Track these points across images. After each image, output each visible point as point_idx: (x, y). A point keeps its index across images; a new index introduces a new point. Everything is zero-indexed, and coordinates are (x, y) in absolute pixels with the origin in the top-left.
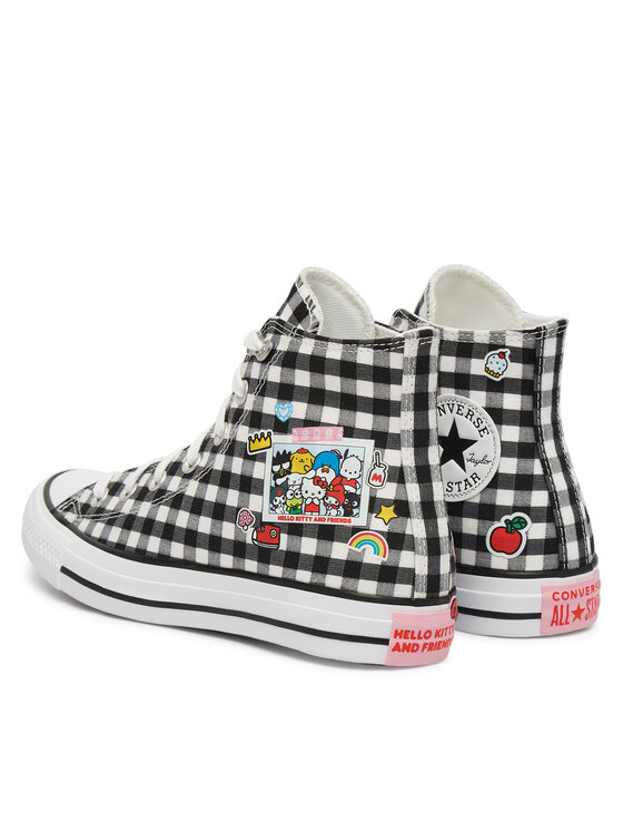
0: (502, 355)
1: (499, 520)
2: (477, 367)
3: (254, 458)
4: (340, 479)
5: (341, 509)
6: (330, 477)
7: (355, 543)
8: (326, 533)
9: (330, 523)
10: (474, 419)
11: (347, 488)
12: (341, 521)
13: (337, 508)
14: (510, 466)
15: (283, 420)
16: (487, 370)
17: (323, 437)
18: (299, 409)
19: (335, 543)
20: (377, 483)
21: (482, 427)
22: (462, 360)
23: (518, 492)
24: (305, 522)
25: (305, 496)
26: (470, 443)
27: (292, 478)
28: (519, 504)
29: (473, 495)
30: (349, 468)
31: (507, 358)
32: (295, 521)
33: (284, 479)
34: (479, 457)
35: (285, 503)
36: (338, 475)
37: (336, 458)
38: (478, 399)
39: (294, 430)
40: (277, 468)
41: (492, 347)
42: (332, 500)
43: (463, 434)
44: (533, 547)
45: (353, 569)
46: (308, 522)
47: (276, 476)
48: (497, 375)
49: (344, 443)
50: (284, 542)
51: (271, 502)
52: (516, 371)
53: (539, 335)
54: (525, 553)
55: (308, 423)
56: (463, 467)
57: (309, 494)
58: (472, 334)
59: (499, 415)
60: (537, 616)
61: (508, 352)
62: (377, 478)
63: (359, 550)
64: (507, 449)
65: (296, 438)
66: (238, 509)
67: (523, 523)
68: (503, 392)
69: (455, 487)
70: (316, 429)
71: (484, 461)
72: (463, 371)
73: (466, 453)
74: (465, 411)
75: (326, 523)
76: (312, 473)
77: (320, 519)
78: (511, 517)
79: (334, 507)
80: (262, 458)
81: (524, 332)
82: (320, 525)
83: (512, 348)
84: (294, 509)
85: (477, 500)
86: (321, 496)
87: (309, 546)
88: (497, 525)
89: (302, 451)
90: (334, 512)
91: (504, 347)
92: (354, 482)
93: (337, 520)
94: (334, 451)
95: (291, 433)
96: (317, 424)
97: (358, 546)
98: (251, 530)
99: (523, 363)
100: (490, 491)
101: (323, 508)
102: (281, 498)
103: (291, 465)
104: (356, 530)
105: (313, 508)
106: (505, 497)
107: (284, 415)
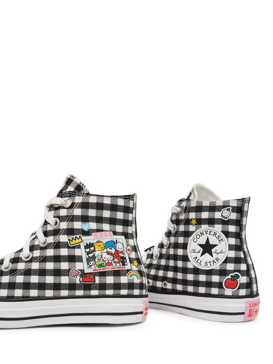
0: (228, 210)
1: (228, 276)
2: (218, 215)
3: (74, 248)
4: (117, 252)
5: (121, 263)
6: (113, 251)
7: (129, 276)
8: (117, 273)
9: (118, 269)
10: (217, 236)
11: (120, 255)
12: (122, 268)
13: (119, 263)
14: (232, 254)
15: (86, 230)
16: (222, 216)
17: (106, 235)
18: (93, 225)
19: (121, 277)
20: (129, 252)
21: (220, 239)
22: (211, 213)
23: (236, 264)
24: (107, 270)
25: (105, 260)
26: (215, 246)
27: (96, 253)
28: (236, 269)
29: (217, 266)
30: (119, 247)
31: (230, 211)
32: (102, 271)
33: (93, 254)
34: (218, 251)
35: (95, 264)
36: (116, 250)
37: (113, 244)
38: (218, 228)
39: (93, 234)
40: (88, 250)
41: (224, 207)
42: (116, 260)
43: (211, 243)
44: (242, 286)
45: (131, 286)
46: (108, 270)
47: (88, 253)
48: (226, 218)
49: (115, 238)
50: (98, 280)
51: (88, 264)
52: (234, 216)
53: (243, 201)
54: (239, 288)
55: (98, 230)
56: (212, 256)
57: (106, 259)
58: (215, 202)
59: (227, 234)
60: (243, 313)
61: (231, 208)
62: (129, 250)
63: (132, 278)
64: (231, 247)
65: (94, 237)
66: (69, 270)
67: (238, 277)
68: (228, 225)
69: (209, 264)
70: (102, 233)
71: (222, 253)
72: (212, 217)
73: (213, 250)
74: (213, 233)
75: (116, 269)
76: (105, 250)
77: (113, 268)
78: (233, 274)
79: (118, 263)
80: (79, 247)
81: (238, 200)
82: (114, 271)
83: (232, 207)
84: (100, 265)
85: (218, 268)
86: (111, 259)
87: (110, 280)
88: (227, 277)
89: (98, 242)
90: (118, 265)
91: (229, 206)
92: (122, 252)
93: (120, 268)
94: (112, 241)
95: (92, 235)
96: (102, 231)
97: (131, 276)
98: (78, 277)
99: (237, 213)
100: (224, 264)
101: (113, 264)
102: (93, 262)
103: (95, 248)
104: (128, 271)
105: (109, 264)
106: (230, 267)
107: (86, 228)
